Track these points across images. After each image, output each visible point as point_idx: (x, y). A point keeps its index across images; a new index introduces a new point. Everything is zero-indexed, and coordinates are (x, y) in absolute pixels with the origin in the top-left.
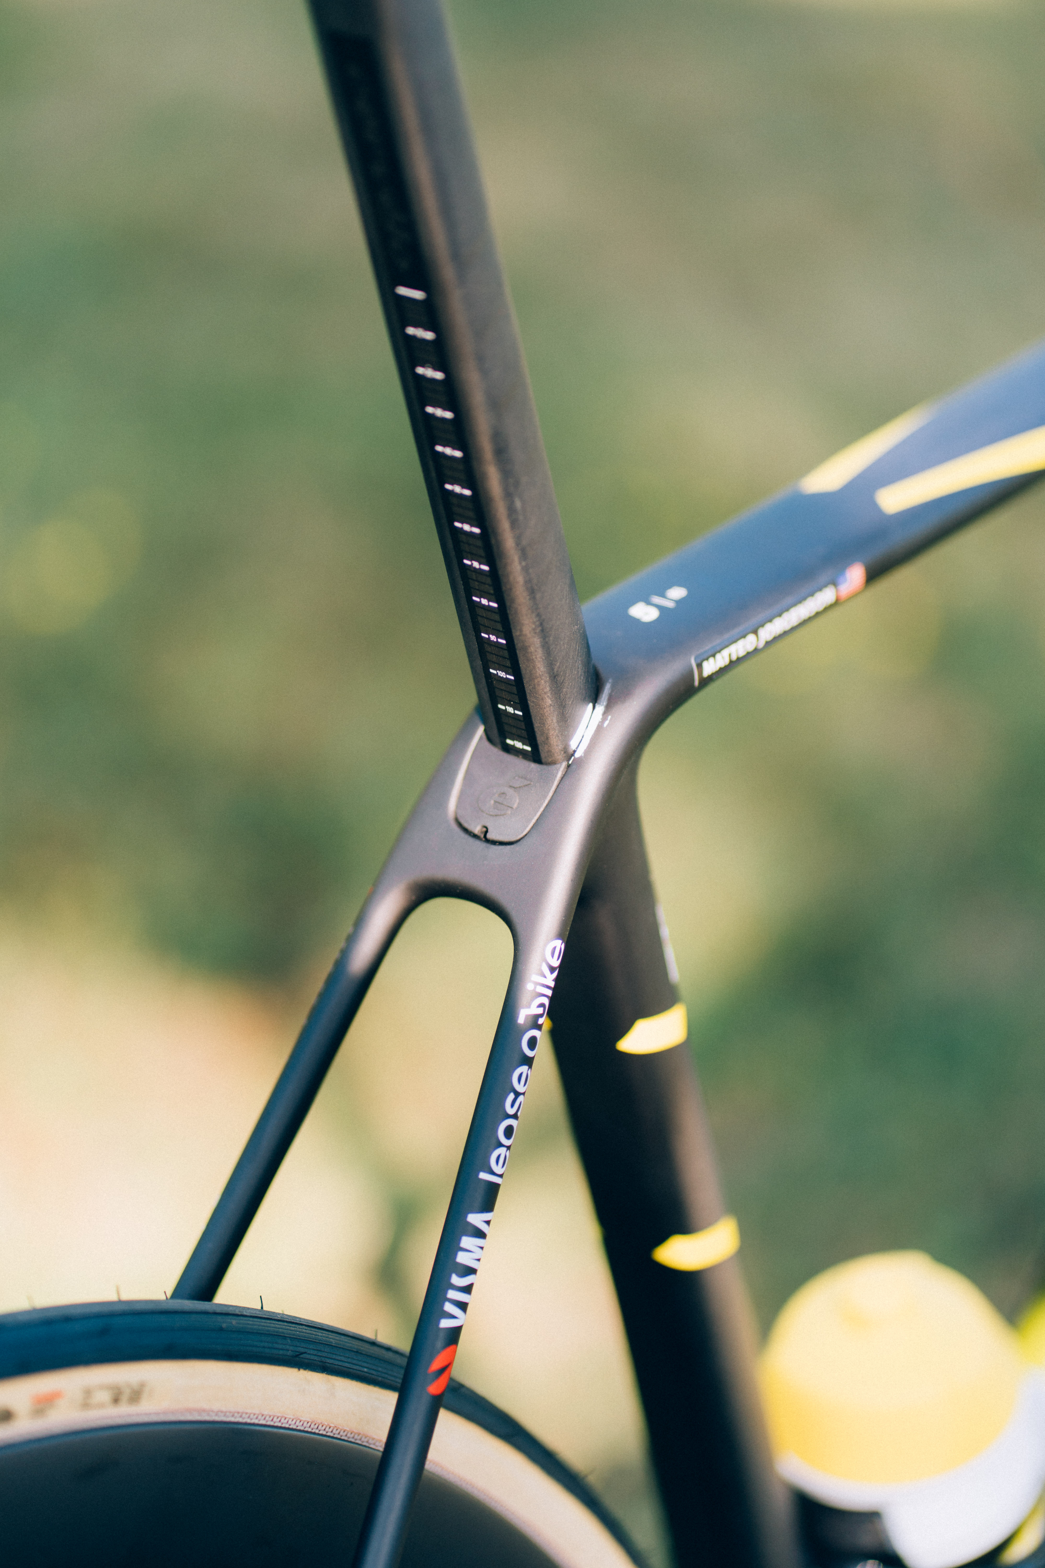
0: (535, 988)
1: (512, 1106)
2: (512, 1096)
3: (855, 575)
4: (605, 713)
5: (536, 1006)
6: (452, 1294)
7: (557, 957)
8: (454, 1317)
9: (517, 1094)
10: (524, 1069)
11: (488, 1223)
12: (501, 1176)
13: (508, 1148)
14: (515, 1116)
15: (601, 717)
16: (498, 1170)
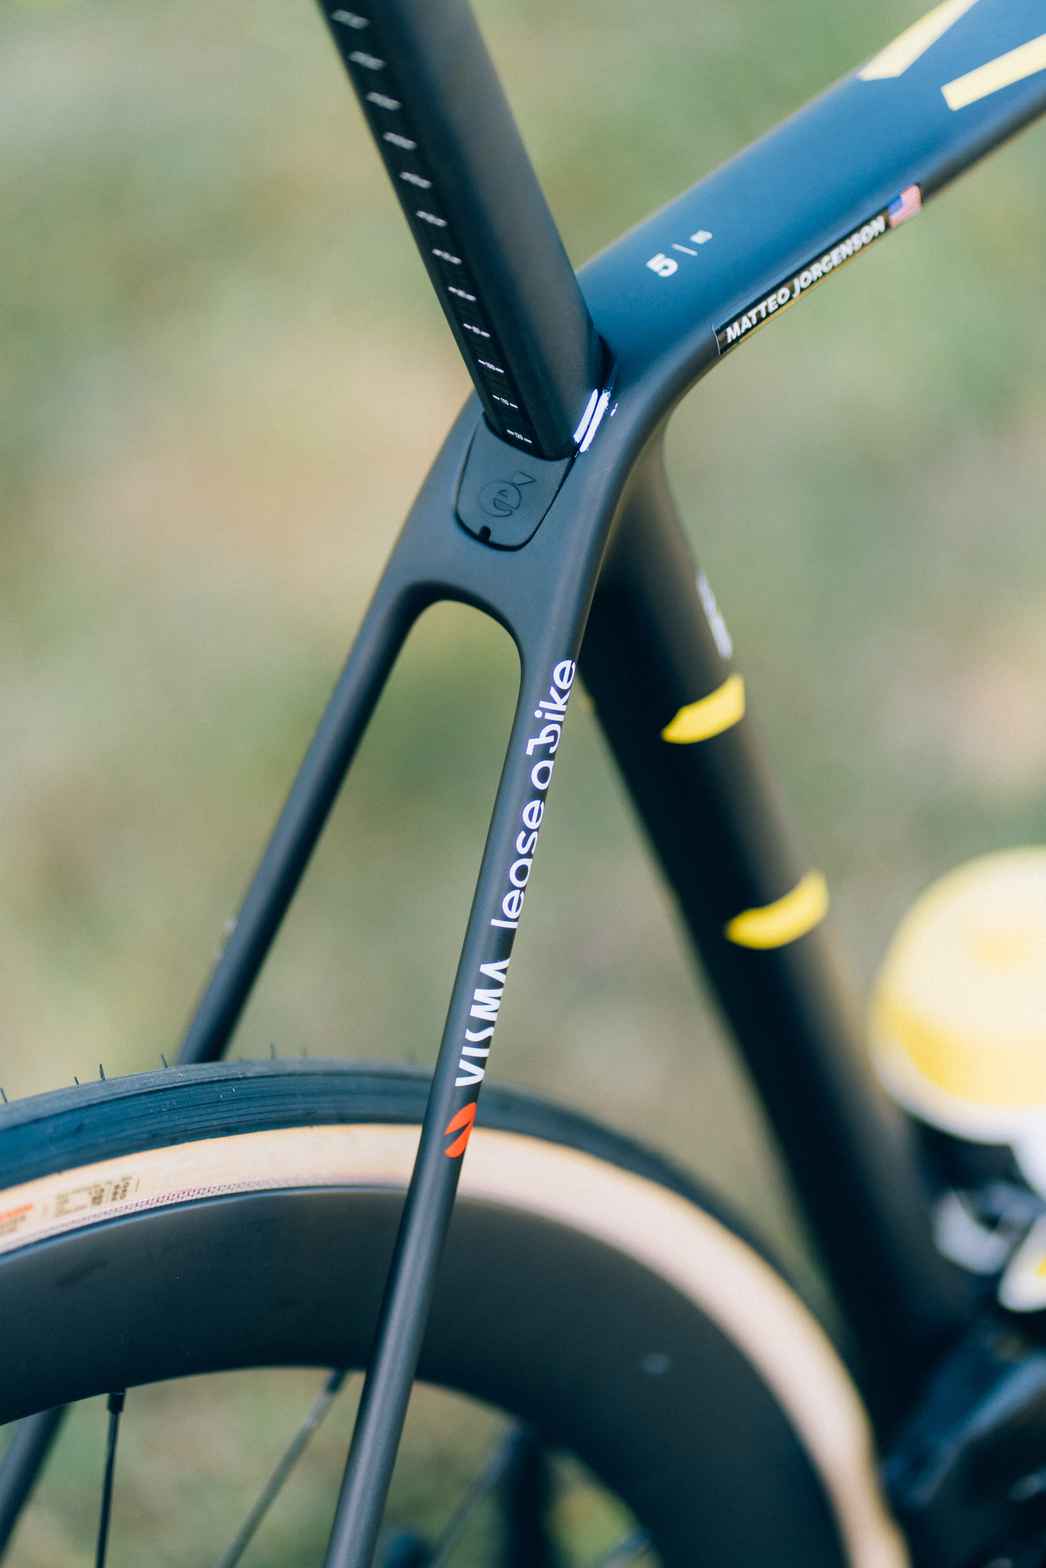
0: (544, 715)
1: (524, 845)
2: (523, 835)
3: (911, 196)
4: (611, 401)
5: (545, 736)
6: (467, 1051)
7: (567, 678)
8: (471, 1074)
9: (529, 832)
10: (536, 804)
11: (504, 971)
12: (516, 920)
13: (523, 889)
14: (529, 855)
15: (607, 404)
16: (512, 914)
